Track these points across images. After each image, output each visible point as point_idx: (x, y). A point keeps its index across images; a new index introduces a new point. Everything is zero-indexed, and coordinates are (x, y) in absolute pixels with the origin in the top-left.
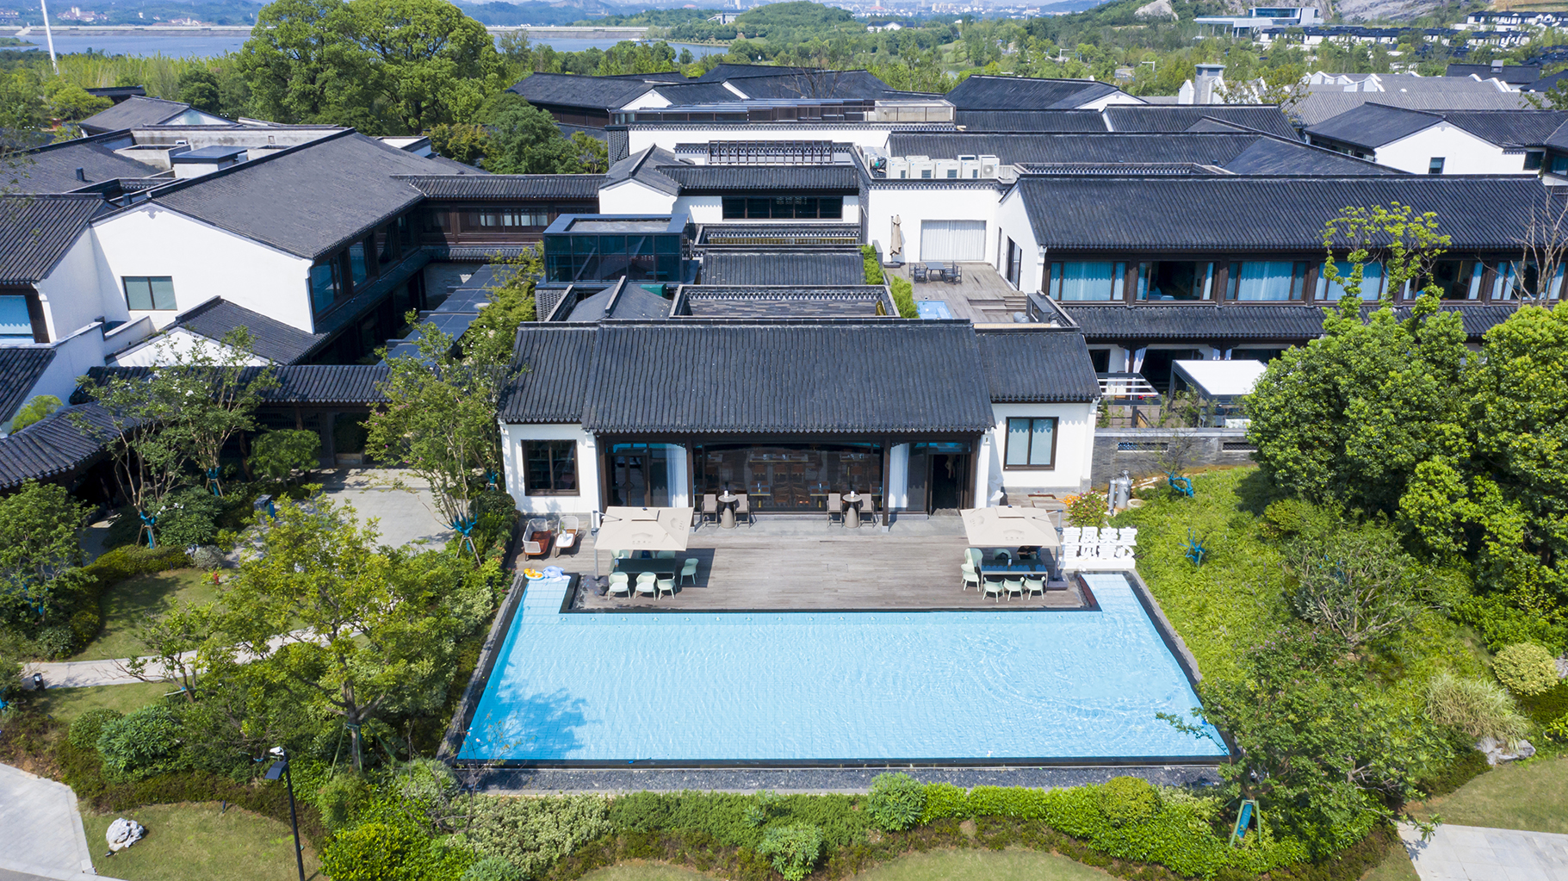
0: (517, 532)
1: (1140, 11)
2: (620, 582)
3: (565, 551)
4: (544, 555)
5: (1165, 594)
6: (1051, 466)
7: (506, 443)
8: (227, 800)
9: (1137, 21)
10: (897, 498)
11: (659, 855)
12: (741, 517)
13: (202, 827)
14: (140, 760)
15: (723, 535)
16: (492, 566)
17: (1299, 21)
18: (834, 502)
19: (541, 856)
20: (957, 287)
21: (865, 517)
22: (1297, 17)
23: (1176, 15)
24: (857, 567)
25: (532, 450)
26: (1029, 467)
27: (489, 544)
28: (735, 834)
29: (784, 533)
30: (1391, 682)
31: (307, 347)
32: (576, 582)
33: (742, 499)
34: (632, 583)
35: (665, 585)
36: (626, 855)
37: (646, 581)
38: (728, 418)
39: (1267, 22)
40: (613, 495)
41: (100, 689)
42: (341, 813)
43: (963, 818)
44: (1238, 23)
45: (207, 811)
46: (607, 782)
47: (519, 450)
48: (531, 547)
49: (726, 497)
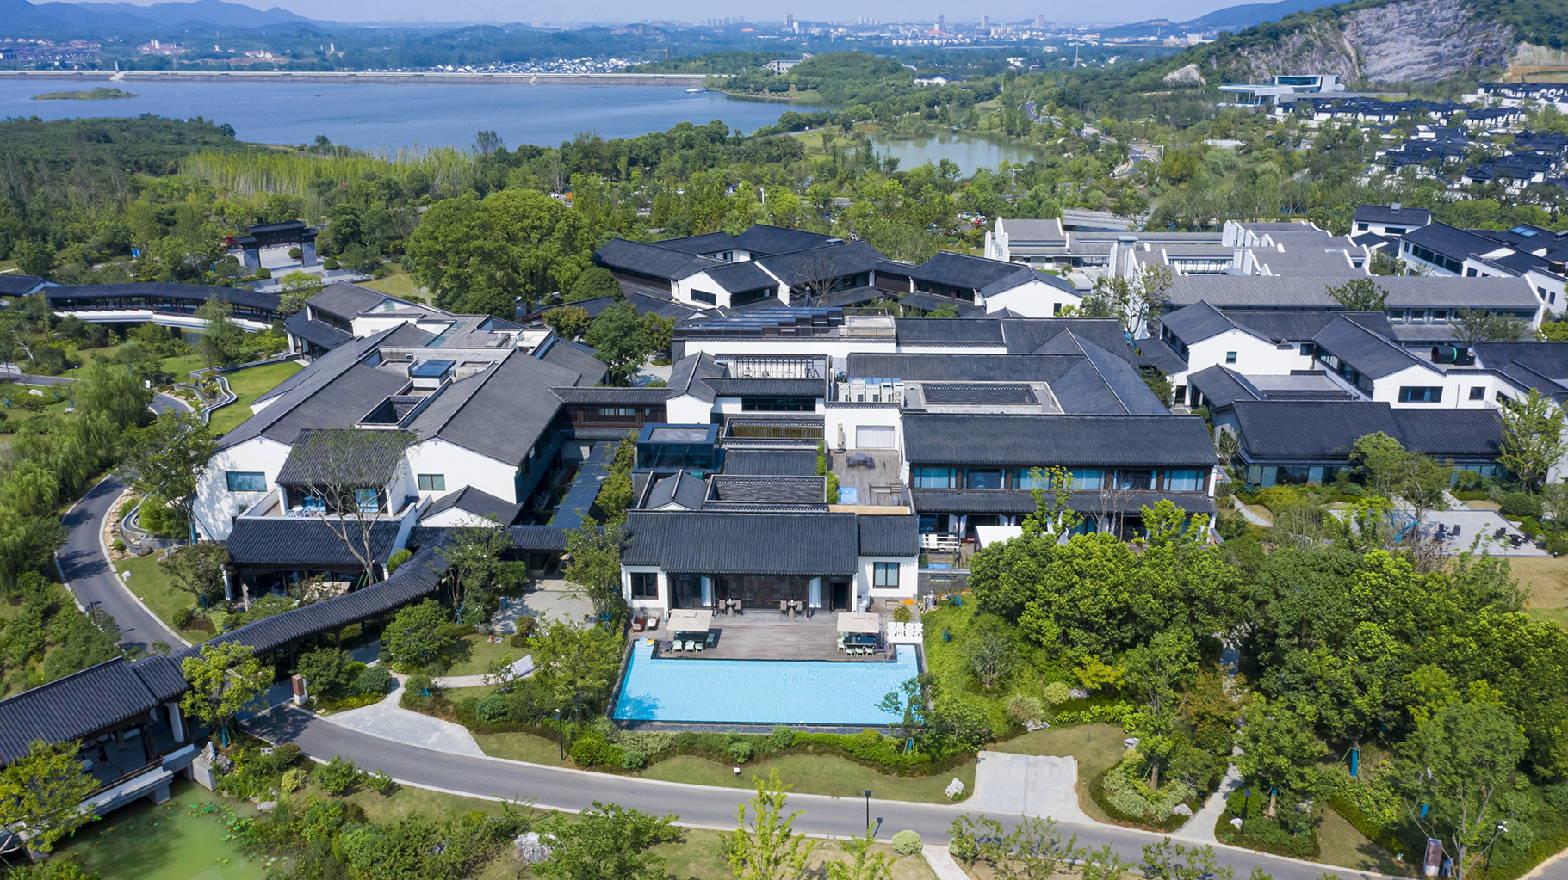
0: (629, 618)
1: (1169, 77)
2: (678, 645)
3: (651, 628)
4: (642, 630)
5: (930, 656)
6: (897, 587)
7: (623, 575)
8: (527, 731)
9: (1165, 87)
10: (814, 603)
11: (692, 754)
12: (738, 612)
13: (519, 741)
14: (493, 716)
15: (728, 621)
16: (619, 636)
17: (1320, 88)
18: (783, 605)
19: (649, 752)
20: (871, 471)
21: (799, 613)
22: (1318, 85)
23: (1203, 81)
24: (790, 639)
25: (636, 578)
26: (886, 586)
27: (616, 627)
28: (720, 747)
29: (758, 620)
30: (1000, 697)
31: (515, 513)
32: (657, 644)
33: (738, 603)
34: (684, 646)
35: (699, 647)
36: (680, 754)
37: (690, 645)
38: (730, 565)
39: (1288, 89)
40: (675, 602)
41: (459, 689)
42: (574, 736)
43: (808, 744)
44: (1261, 91)
45: (520, 736)
46: (672, 728)
47: (629, 578)
48: (637, 626)
49: (730, 602)
